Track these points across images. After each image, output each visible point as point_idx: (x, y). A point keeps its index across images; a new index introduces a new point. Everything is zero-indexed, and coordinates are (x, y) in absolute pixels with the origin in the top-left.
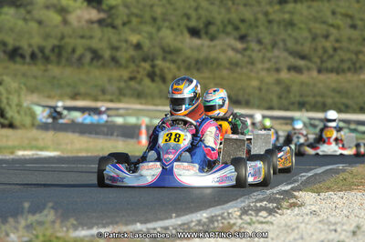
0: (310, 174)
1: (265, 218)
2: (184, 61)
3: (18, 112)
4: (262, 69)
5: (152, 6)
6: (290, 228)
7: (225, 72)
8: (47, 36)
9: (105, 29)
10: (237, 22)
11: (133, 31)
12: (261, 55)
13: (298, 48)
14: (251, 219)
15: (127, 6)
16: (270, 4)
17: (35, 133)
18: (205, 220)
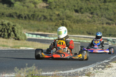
0: (114, 57)
1: (101, 71)
2: (73, 20)
3: (21, 35)
4: (98, 23)
5: (63, 2)
6: (109, 74)
7: (86, 24)
8: (30, 11)
9: (48, 9)
10: (90, 8)
11: (57, 10)
12: (97, 19)
13: (109, 17)
14: (97, 71)
15: (55, 2)
16: (101, 2)
17: (26, 42)
18: (82, 71)
